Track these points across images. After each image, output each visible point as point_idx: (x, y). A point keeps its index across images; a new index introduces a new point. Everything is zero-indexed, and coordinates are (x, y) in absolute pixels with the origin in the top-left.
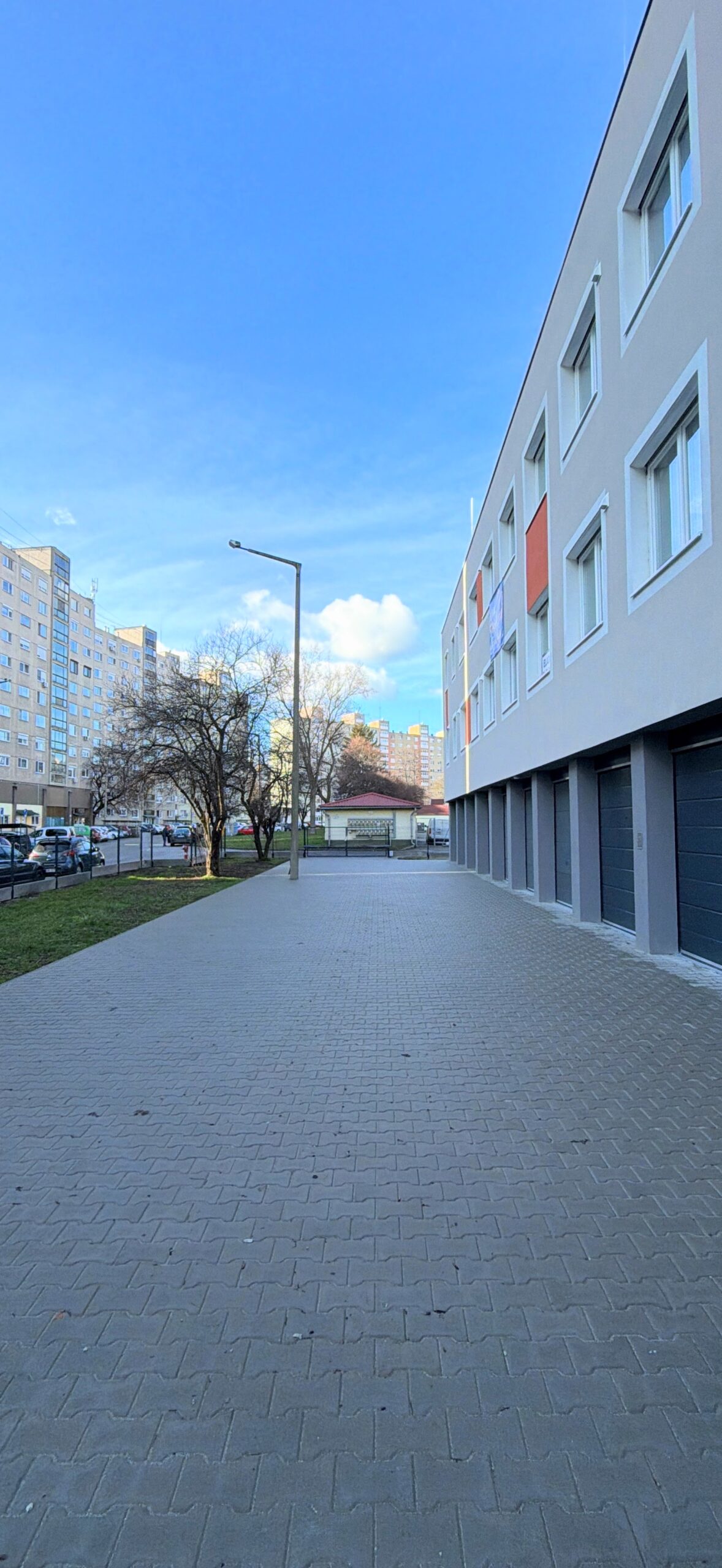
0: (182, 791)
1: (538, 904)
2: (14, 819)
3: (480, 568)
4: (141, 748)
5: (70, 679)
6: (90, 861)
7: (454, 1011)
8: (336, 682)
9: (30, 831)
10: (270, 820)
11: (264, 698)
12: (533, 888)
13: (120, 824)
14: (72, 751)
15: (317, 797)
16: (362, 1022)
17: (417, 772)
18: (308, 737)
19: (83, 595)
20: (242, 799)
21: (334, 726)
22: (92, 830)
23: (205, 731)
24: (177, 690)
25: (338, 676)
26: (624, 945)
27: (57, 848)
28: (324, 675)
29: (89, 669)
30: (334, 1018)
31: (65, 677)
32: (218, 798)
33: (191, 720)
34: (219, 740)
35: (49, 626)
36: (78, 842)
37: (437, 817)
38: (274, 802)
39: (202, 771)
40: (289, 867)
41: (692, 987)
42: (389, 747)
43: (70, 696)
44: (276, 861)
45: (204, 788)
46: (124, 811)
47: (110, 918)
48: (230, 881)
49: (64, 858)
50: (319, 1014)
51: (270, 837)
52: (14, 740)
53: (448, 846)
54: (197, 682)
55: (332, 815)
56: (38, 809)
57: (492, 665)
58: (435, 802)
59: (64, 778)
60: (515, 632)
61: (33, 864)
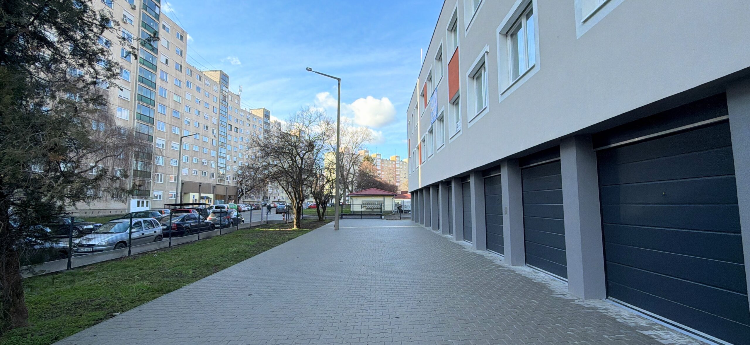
0: (282, 187)
1: (455, 241)
2: (199, 200)
3: (425, 82)
4: (262, 166)
5: (228, 133)
6: (237, 221)
7: (419, 295)
8: (356, 135)
9: (207, 206)
10: (325, 201)
11: (322, 142)
12: (453, 234)
13: (251, 203)
14: (228, 168)
15: (347, 190)
16: (375, 300)
17: (394, 178)
18: (343, 161)
19: (235, 93)
20: (311, 191)
21: (355, 156)
22: (238, 206)
23: (294, 158)
24: (281, 138)
25: (356, 132)
26: (499, 261)
27: (221, 215)
28: (350, 132)
29: (237, 128)
30: (360, 299)
31: (226, 132)
32: (300, 190)
33: (287, 153)
34: (301, 162)
35: (218, 107)
36: (231, 212)
37: (405, 200)
38: (326, 192)
39: (292, 177)
40: (334, 224)
41: (534, 282)
42: (381, 166)
43: (228, 141)
44: (327, 221)
45: (293, 186)
46: (253, 197)
47: (247, 249)
48: (305, 231)
49: (225, 220)
50: (353, 297)
51: (324, 210)
52: (200, 163)
53: (410, 214)
54: (290, 135)
55: (354, 198)
56: (211, 196)
57: (432, 127)
58: (403, 192)
59: (224, 181)
60: (443, 111)
61: (209, 223)
